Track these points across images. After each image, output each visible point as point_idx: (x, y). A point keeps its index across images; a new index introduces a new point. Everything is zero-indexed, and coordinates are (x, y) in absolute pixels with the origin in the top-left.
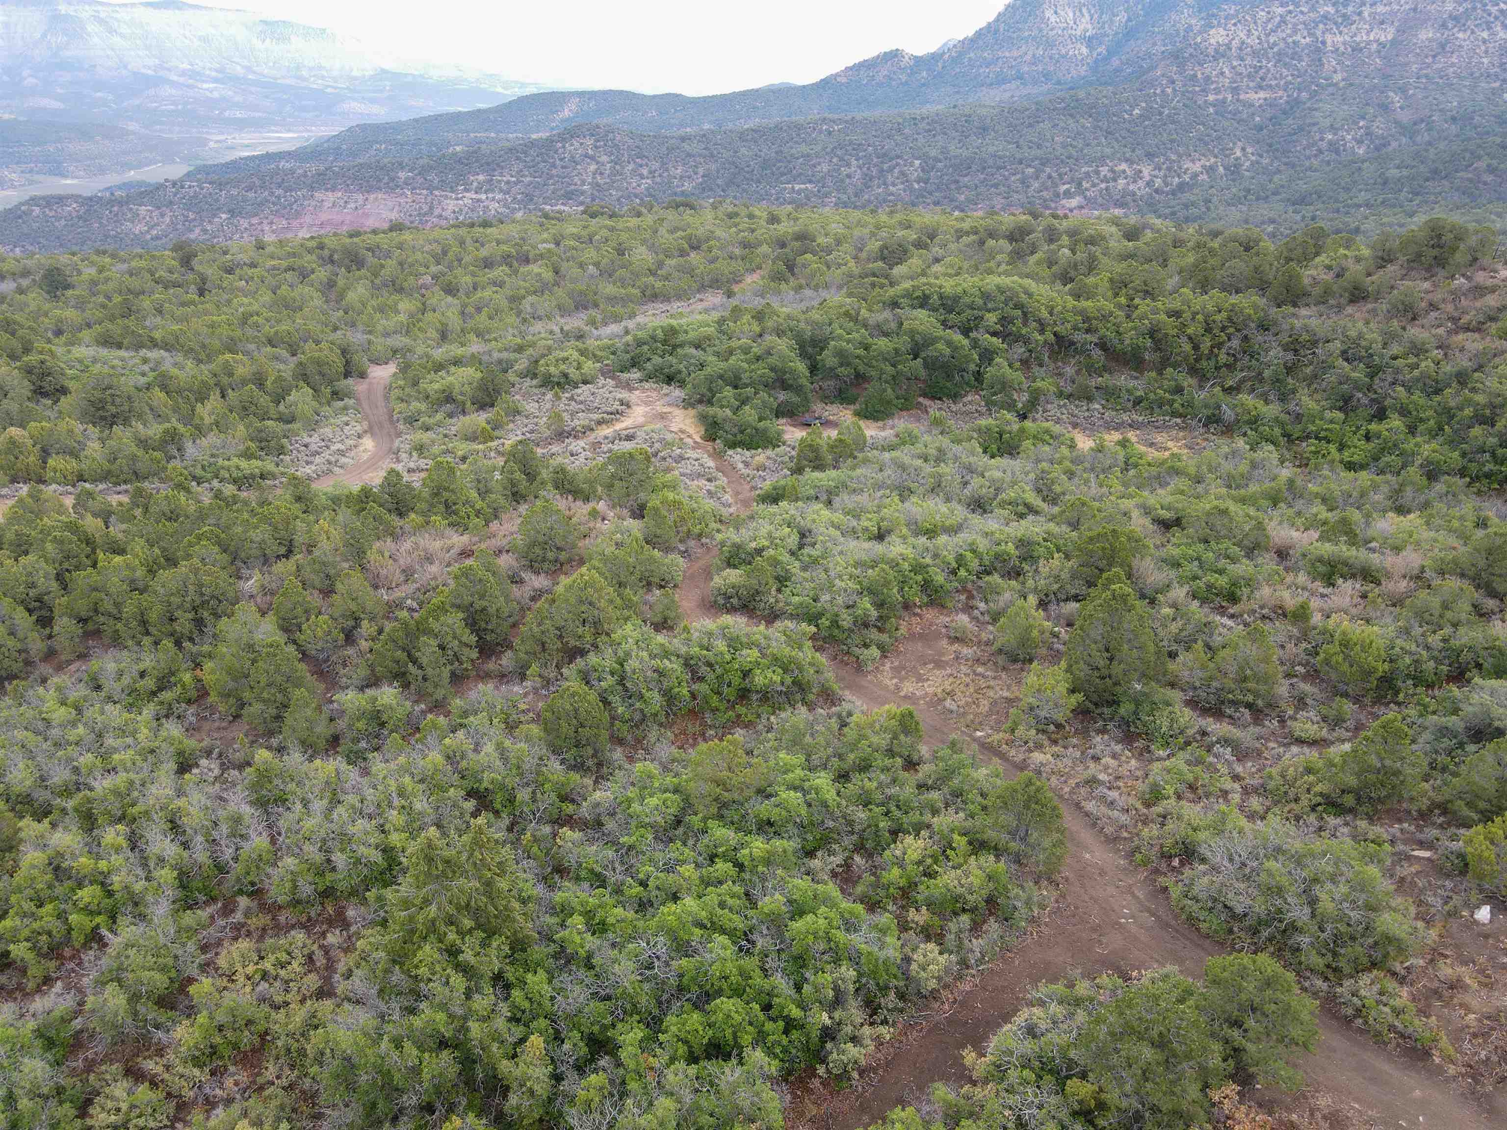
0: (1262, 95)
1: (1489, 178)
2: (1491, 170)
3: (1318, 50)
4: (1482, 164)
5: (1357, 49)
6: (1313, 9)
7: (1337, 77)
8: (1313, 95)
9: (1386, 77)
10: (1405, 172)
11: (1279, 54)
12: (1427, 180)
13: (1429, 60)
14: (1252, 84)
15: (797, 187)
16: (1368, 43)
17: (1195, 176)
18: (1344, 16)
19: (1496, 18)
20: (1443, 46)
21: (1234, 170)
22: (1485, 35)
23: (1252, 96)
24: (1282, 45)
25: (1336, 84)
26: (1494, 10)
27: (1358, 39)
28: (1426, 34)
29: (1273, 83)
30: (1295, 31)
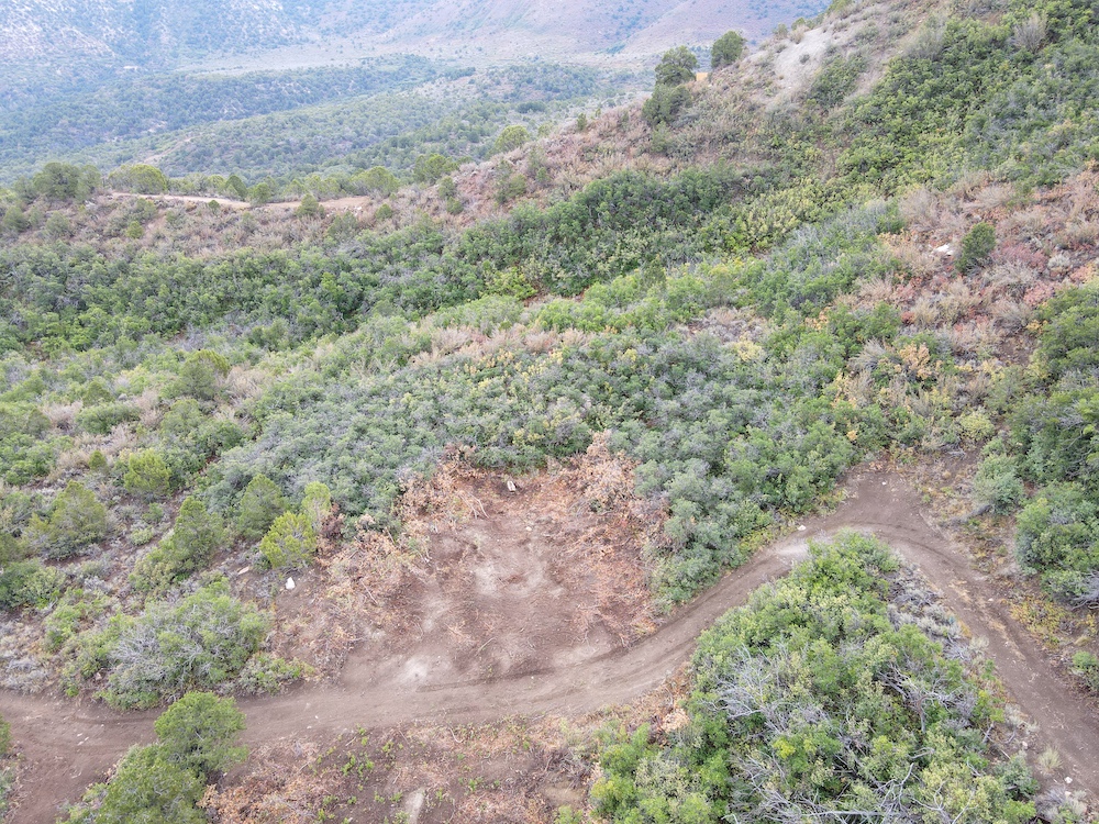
1: (75, 131)
2: (74, 125)
4: (65, 121)
10: (13, 132)
12: (31, 135)
19: (27, 17)
22: (24, 29)
26: (22, 11)
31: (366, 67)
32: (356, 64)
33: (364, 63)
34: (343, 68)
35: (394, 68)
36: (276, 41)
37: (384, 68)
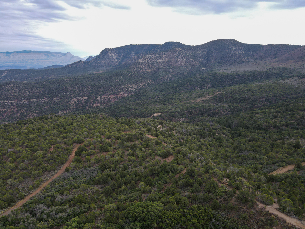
0: (150, 70)
2: (190, 85)
3: (157, 62)
5: (163, 62)
6: (155, 56)
7: (161, 67)
8: (158, 70)
9: (169, 67)
11: (151, 63)
13: (175, 64)
14: (148, 69)
15: (65, 93)
16: (165, 61)
17: (142, 86)
18: (160, 56)
20: (176, 61)
21: (148, 84)
23: (148, 71)
24: (151, 62)
25: (161, 68)
27: (163, 60)
28: (173, 60)
29: (151, 68)
30: (153, 59)
31: (268, 71)
32: (265, 70)
33: (268, 70)
34: (261, 71)
35: (278, 71)
36: (241, 62)
37: (274, 71)
